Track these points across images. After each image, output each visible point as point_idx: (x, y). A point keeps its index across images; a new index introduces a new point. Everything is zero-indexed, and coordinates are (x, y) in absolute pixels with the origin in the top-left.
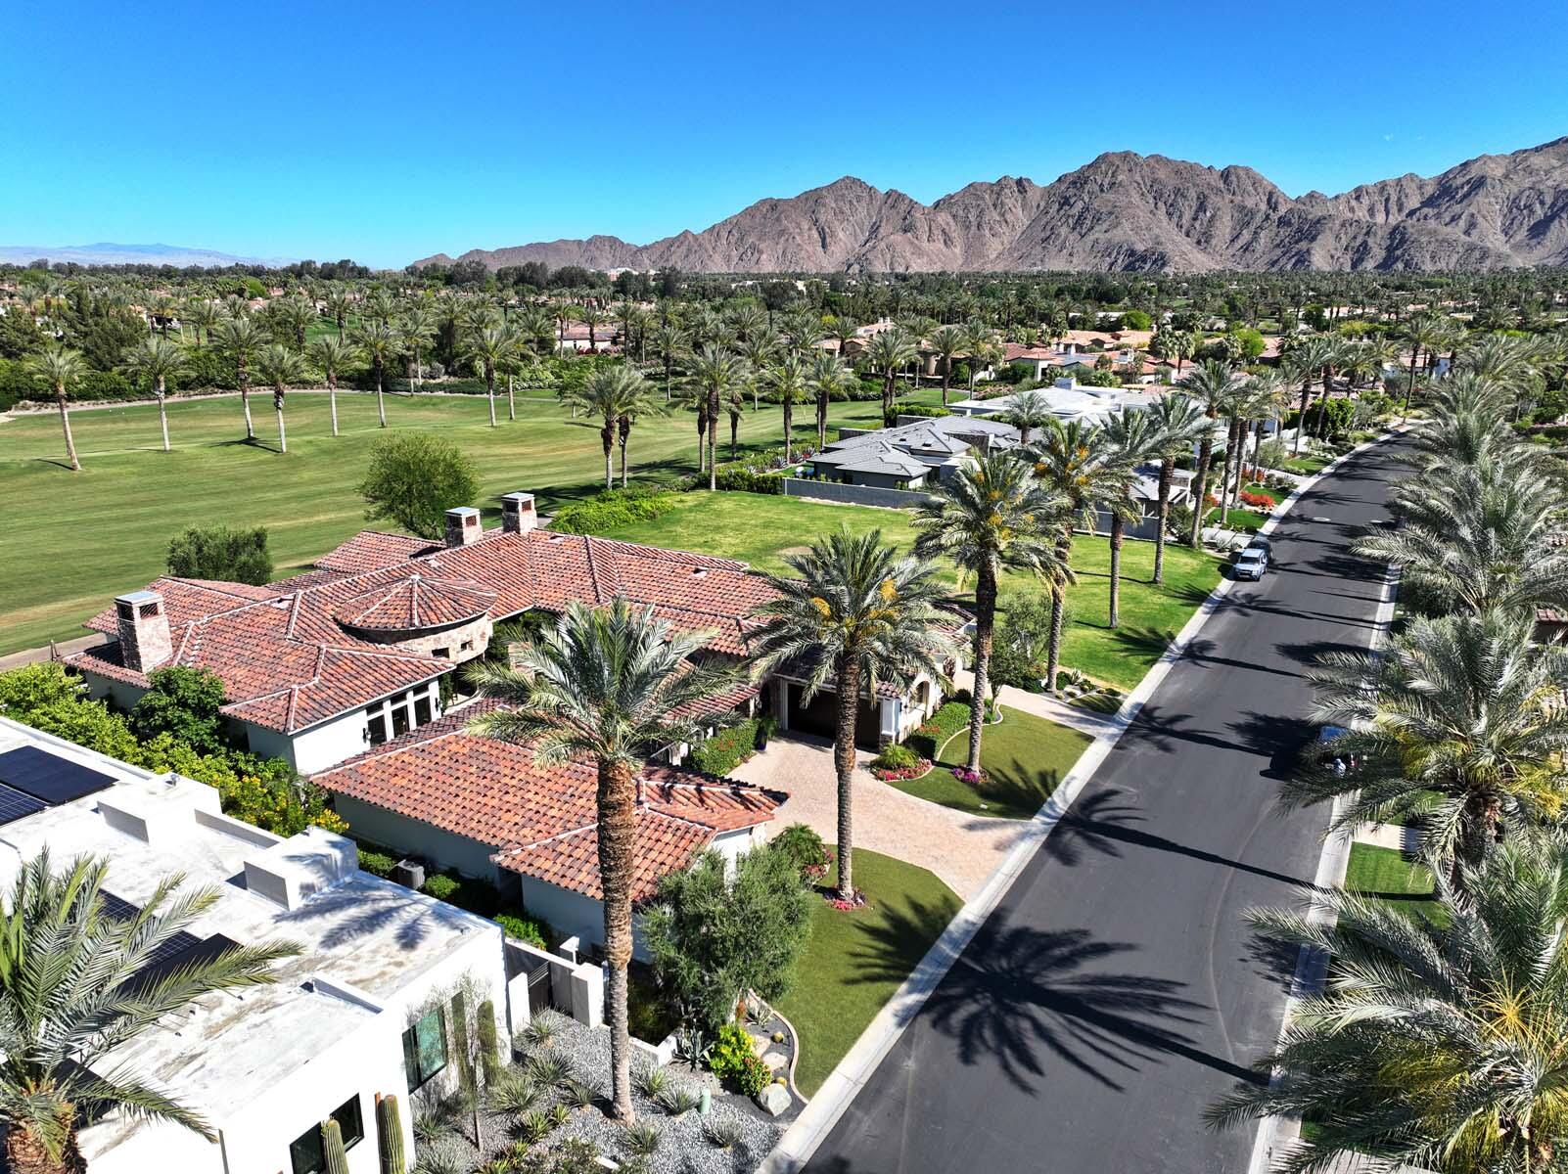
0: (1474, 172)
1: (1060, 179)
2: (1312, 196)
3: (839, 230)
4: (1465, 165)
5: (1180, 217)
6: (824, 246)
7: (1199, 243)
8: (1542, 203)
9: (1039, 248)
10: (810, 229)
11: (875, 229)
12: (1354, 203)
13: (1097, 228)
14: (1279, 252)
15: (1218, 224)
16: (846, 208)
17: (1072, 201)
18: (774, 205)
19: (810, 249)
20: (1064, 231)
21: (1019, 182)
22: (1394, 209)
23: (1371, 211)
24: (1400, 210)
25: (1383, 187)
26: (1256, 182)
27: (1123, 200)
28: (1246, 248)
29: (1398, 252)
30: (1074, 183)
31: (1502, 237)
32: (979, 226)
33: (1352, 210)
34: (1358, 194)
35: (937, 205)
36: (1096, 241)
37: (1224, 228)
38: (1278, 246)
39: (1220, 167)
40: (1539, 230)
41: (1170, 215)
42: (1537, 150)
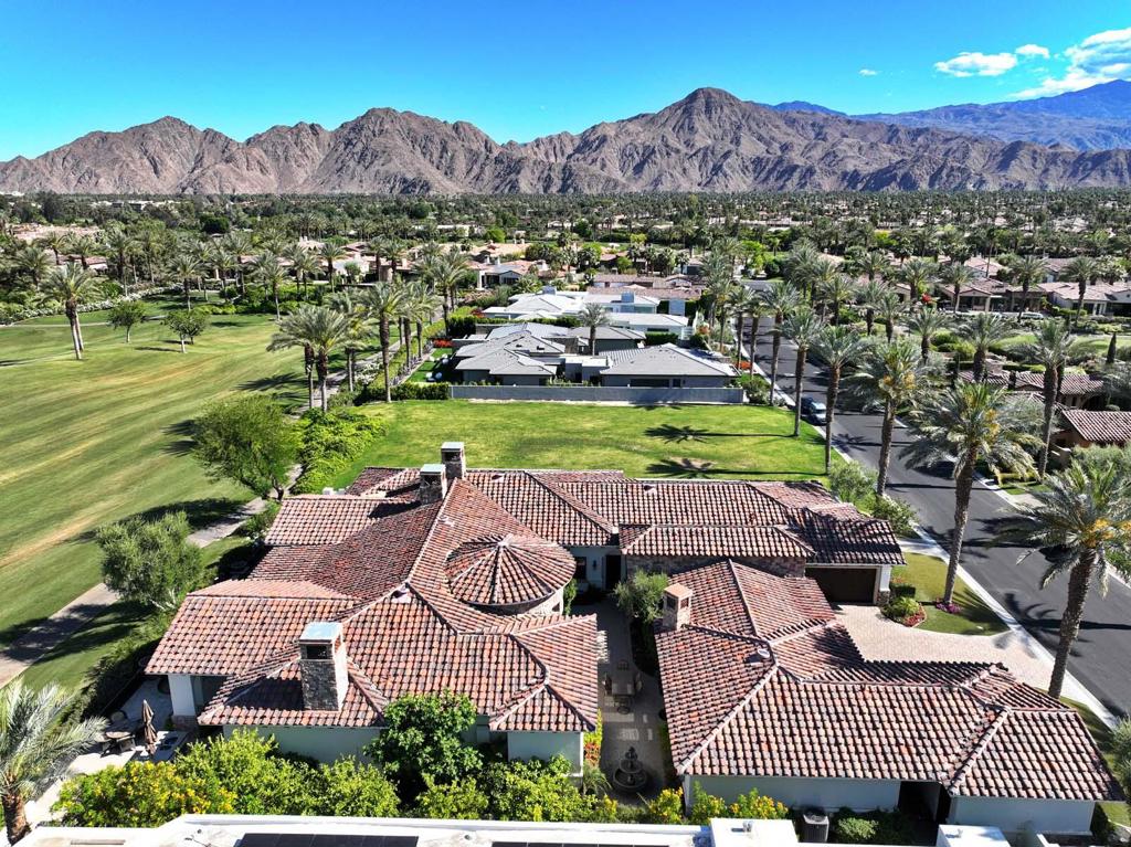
0: (599, 133)
1: (342, 126)
2: (511, 143)
3: (168, 159)
4: (594, 127)
5: (431, 156)
6: (156, 172)
7: (446, 174)
8: (638, 153)
9: (335, 176)
10: (141, 158)
11: (199, 160)
12: (536, 149)
13: (376, 162)
14: (498, 181)
15: (457, 161)
16: (171, 142)
17: (354, 141)
18: (104, 137)
19: (144, 174)
20: (352, 164)
21: (312, 127)
22: (559, 154)
23: (546, 154)
24: (563, 155)
25: (551, 139)
26: (476, 133)
27: (390, 143)
28: (477, 178)
29: (569, 182)
30: (353, 129)
31: (620, 172)
32: (286, 159)
33: (535, 153)
34: (538, 143)
35: (249, 142)
36: (378, 172)
37: (461, 164)
38: (497, 177)
39: (451, 122)
40: (638, 169)
41: (424, 154)
42: (630, 120)
